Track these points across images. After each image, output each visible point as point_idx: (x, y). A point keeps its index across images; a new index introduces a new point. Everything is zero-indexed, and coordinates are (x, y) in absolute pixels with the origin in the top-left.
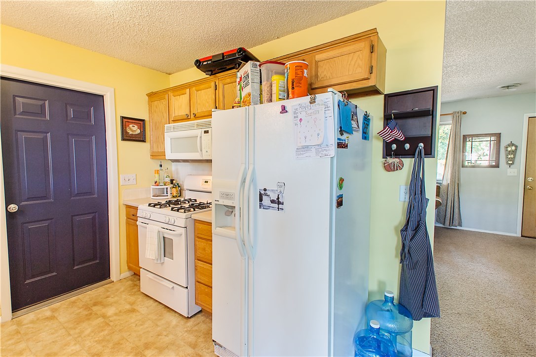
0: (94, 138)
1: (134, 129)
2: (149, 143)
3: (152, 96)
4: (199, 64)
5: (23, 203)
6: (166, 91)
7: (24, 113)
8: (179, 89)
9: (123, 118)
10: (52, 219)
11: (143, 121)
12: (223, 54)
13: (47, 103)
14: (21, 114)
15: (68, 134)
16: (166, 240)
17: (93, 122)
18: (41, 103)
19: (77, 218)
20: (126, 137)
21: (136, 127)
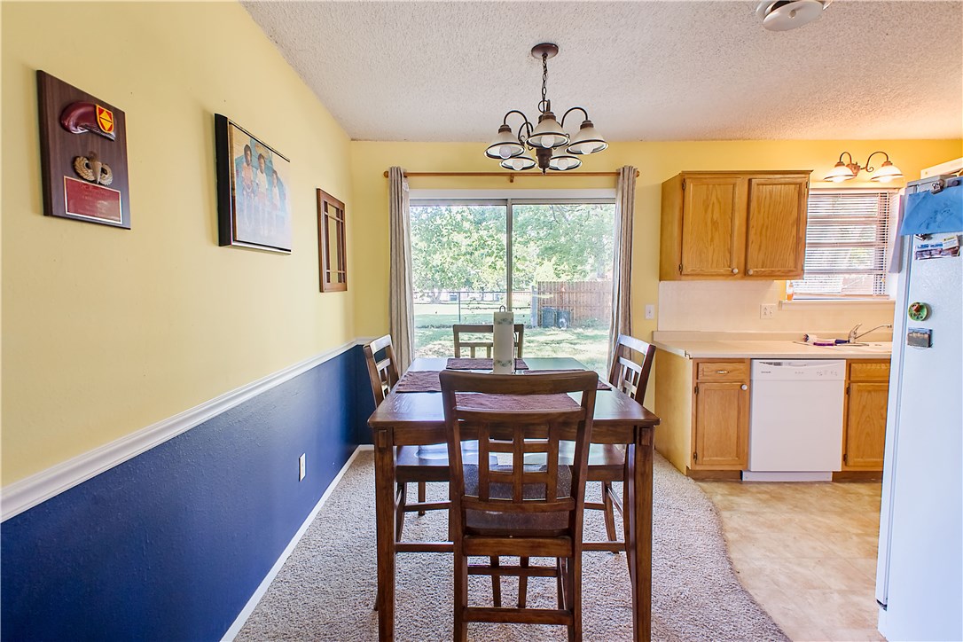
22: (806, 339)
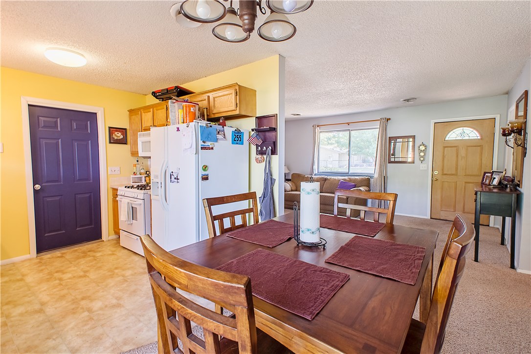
0: (90, 142)
1: (119, 135)
2: (130, 146)
3: (131, 112)
4: (154, 94)
5: (43, 184)
6: (139, 109)
7: (44, 127)
8: (147, 108)
9: (110, 128)
10: (61, 196)
11: (125, 129)
12: (167, 89)
13: (59, 119)
14: (42, 127)
15: (72, 140)
16: (134, 209)
17: (89, 131)
18: (55, 120)
19: (79, 196)
20: (112, 141)
21: (120, 133)
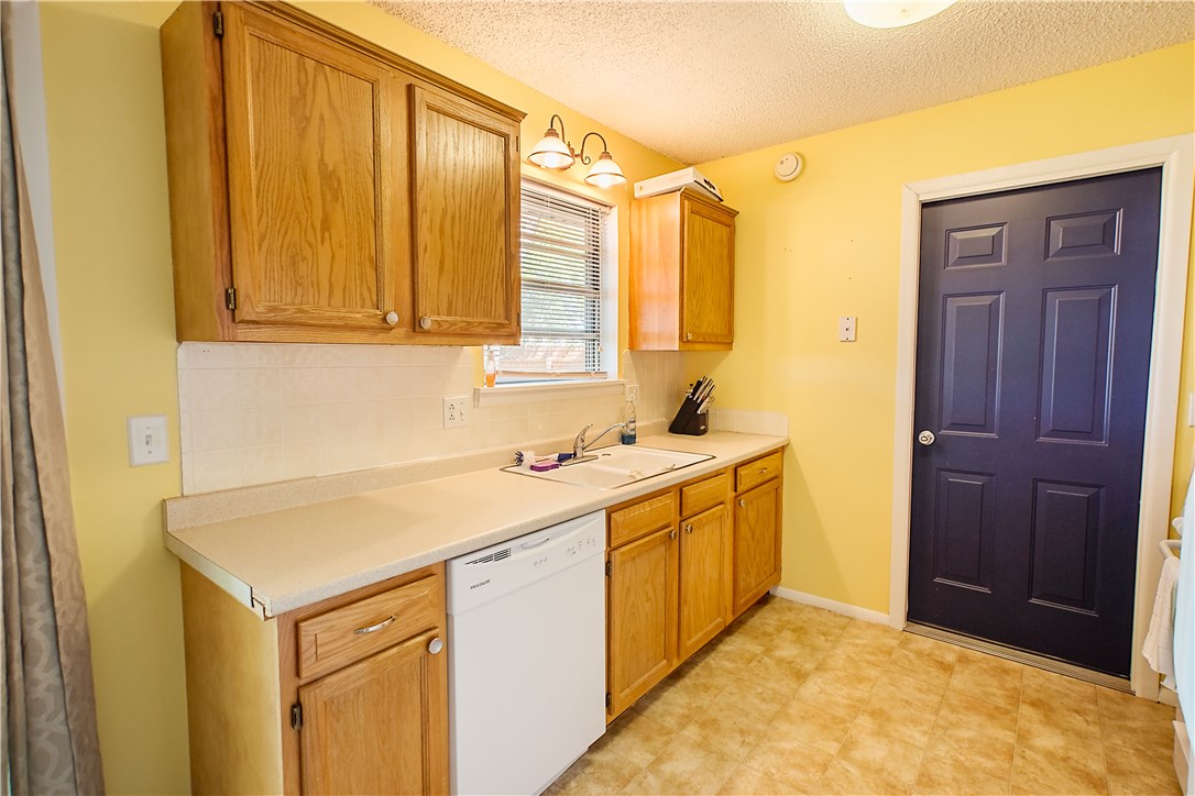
0: (1114, 290)
5: (943, 432)
7: (960, 260)
10: (991, 475)
13: (1006, 228)
14: (956, 263)
15: (1046, 290)
17: (1117, 249)
19: (1048, 489)
22: (520, 459)
